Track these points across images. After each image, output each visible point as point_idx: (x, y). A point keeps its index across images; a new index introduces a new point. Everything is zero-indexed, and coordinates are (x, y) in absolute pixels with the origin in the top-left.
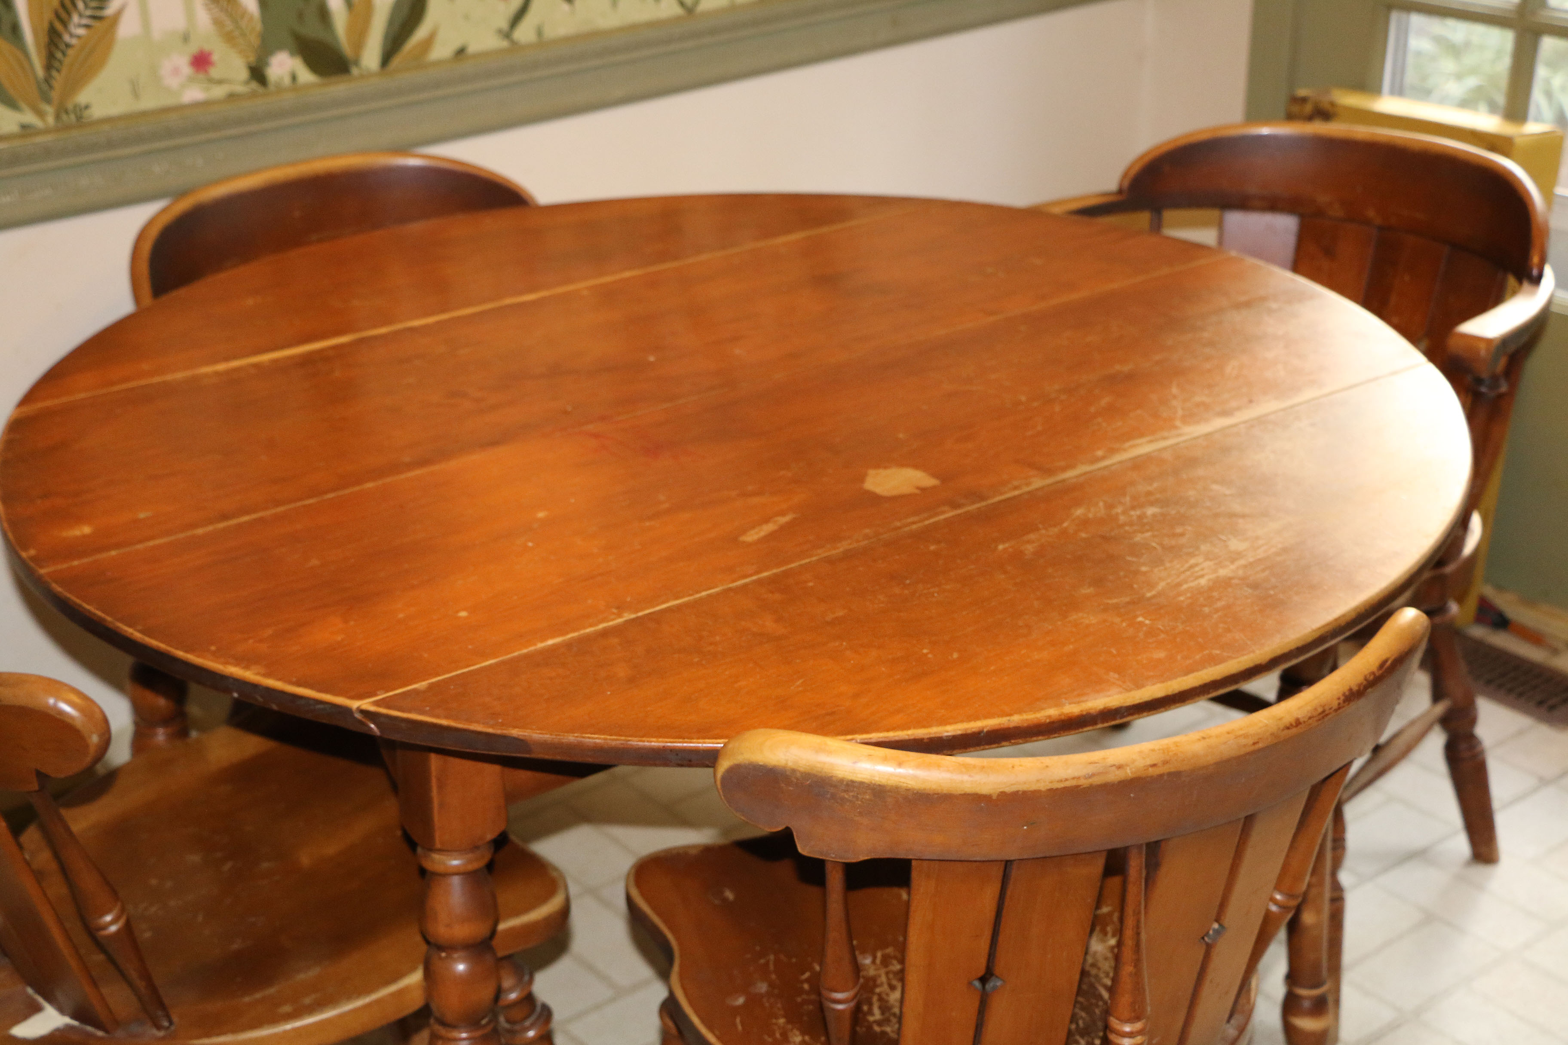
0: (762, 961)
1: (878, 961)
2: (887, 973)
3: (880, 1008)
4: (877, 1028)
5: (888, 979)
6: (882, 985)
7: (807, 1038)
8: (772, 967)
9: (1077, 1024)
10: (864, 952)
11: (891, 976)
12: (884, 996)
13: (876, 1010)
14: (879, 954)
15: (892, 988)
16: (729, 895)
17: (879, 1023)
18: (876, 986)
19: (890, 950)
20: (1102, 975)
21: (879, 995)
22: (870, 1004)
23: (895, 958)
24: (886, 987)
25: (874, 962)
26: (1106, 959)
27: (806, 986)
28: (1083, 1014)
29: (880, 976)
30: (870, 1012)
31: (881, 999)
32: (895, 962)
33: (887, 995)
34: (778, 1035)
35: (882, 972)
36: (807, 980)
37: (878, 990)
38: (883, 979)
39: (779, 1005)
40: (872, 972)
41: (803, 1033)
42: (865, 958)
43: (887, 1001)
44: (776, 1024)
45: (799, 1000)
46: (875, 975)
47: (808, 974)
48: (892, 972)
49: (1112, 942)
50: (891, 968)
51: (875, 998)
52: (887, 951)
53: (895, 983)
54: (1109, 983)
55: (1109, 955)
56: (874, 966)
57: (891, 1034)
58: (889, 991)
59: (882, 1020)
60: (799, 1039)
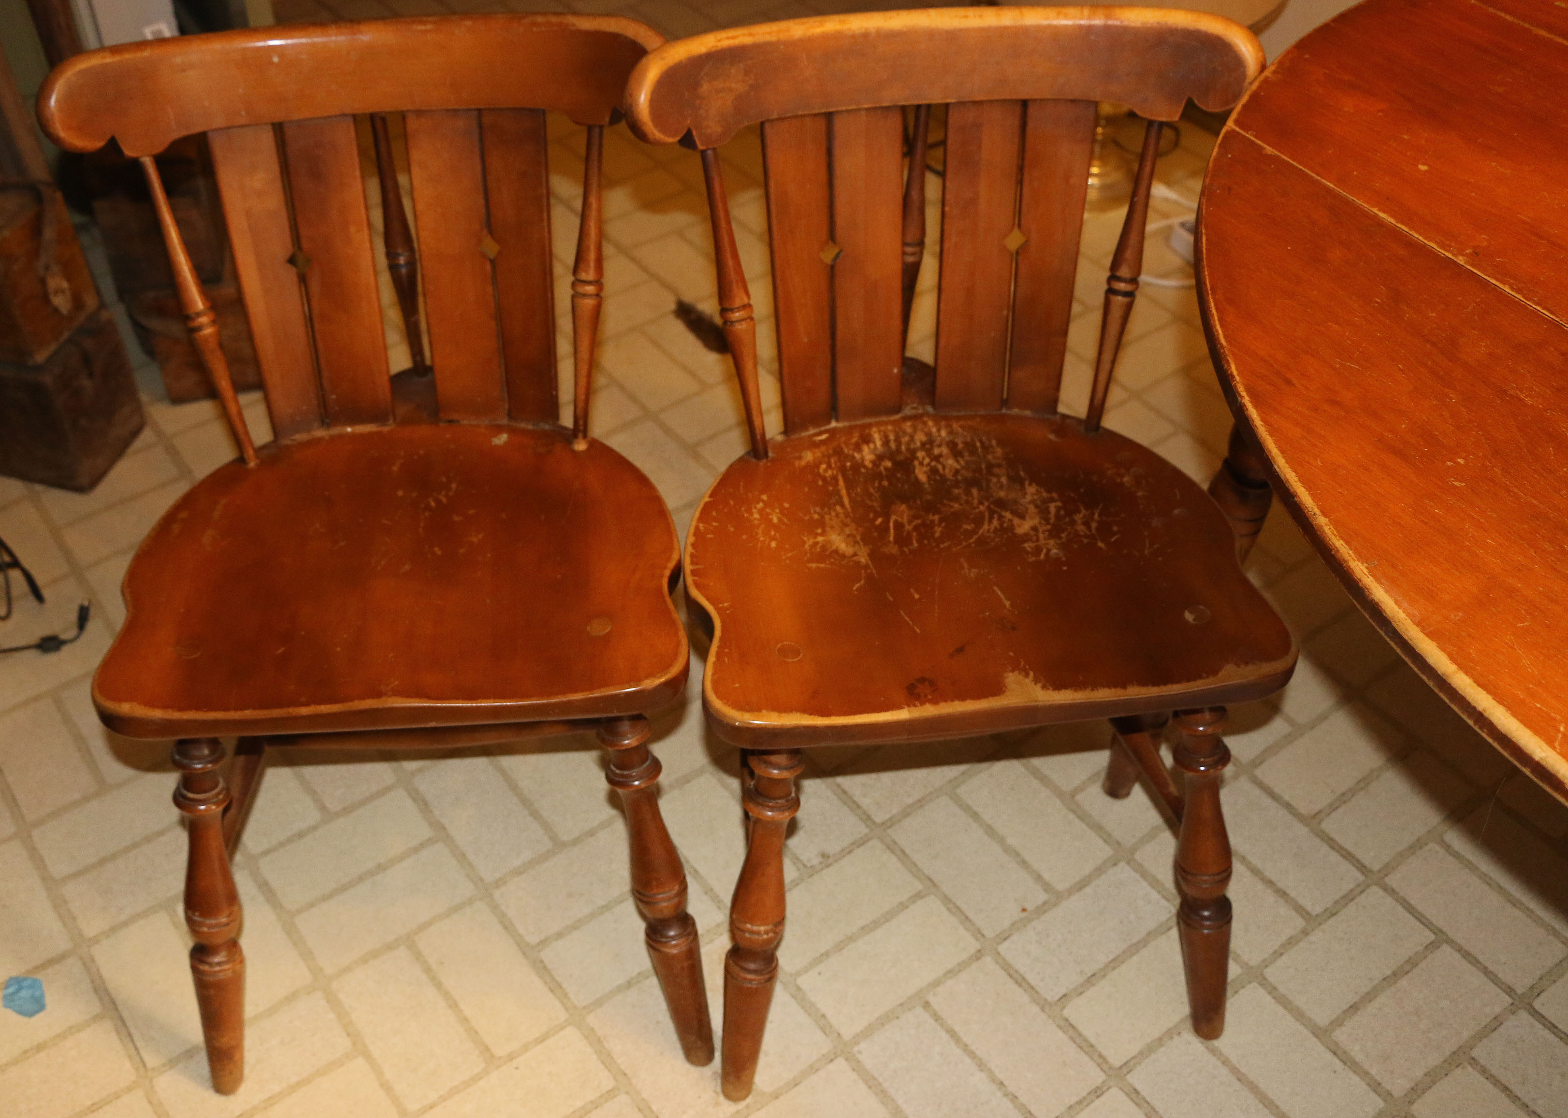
0: (1156, 546)
1: (1044, 551)
2: (1038, 540)
3: (1049, 513)
4: (1055, 495)
5: (1037, 536)
6: (1044, 532)
7: (1118, 480)
8: (1147, 542)
9: (880, 484)
10: (1058, 559)
11: (1034, 538)
12: (1043, 522)
13: (1052, 509)
14: (1042, 556)
15: (1035, 529)
16: (1189, 617)
17: (1052, 500)
18: (1050, 531)
19: (1032, 559)
20: (842, 516)
21: (1048, 523)
22: (1057, 516)
23: (1028, 553)
24: (1041, 530)
25: (1049, 551)
26: (832, 527)
27: (1115, 528)
28: (871, 490)
29: (1045, 539)
30: (1058, 509)
31: (1047, 520)
32: (1029, 549)
33: (1040, 523)
34: (1144, 482)
35: (1042, 541)
36: (1115, 534)
37: (1049, 527)
38: (1041, 536)
40: (1052, 542)
41: (1122, 483)
42: (1056, 554)
43: (1041, 517)
44: (1145, 491)
45: (1123, 515)
46: (1048, 539)
47: (1112, 540)
48: (1031, 540)
49: (820, 539)
50: (1032, 545)
51: (1052, 521)
52: (1034, 559)
53: (1032, 533)
54: (838, 508)
55: (828, 529)
56: (1049, 547)
57: (1042, 490)
58: (1039, 526)
59: (1050, 502)
60: (1126, 479)
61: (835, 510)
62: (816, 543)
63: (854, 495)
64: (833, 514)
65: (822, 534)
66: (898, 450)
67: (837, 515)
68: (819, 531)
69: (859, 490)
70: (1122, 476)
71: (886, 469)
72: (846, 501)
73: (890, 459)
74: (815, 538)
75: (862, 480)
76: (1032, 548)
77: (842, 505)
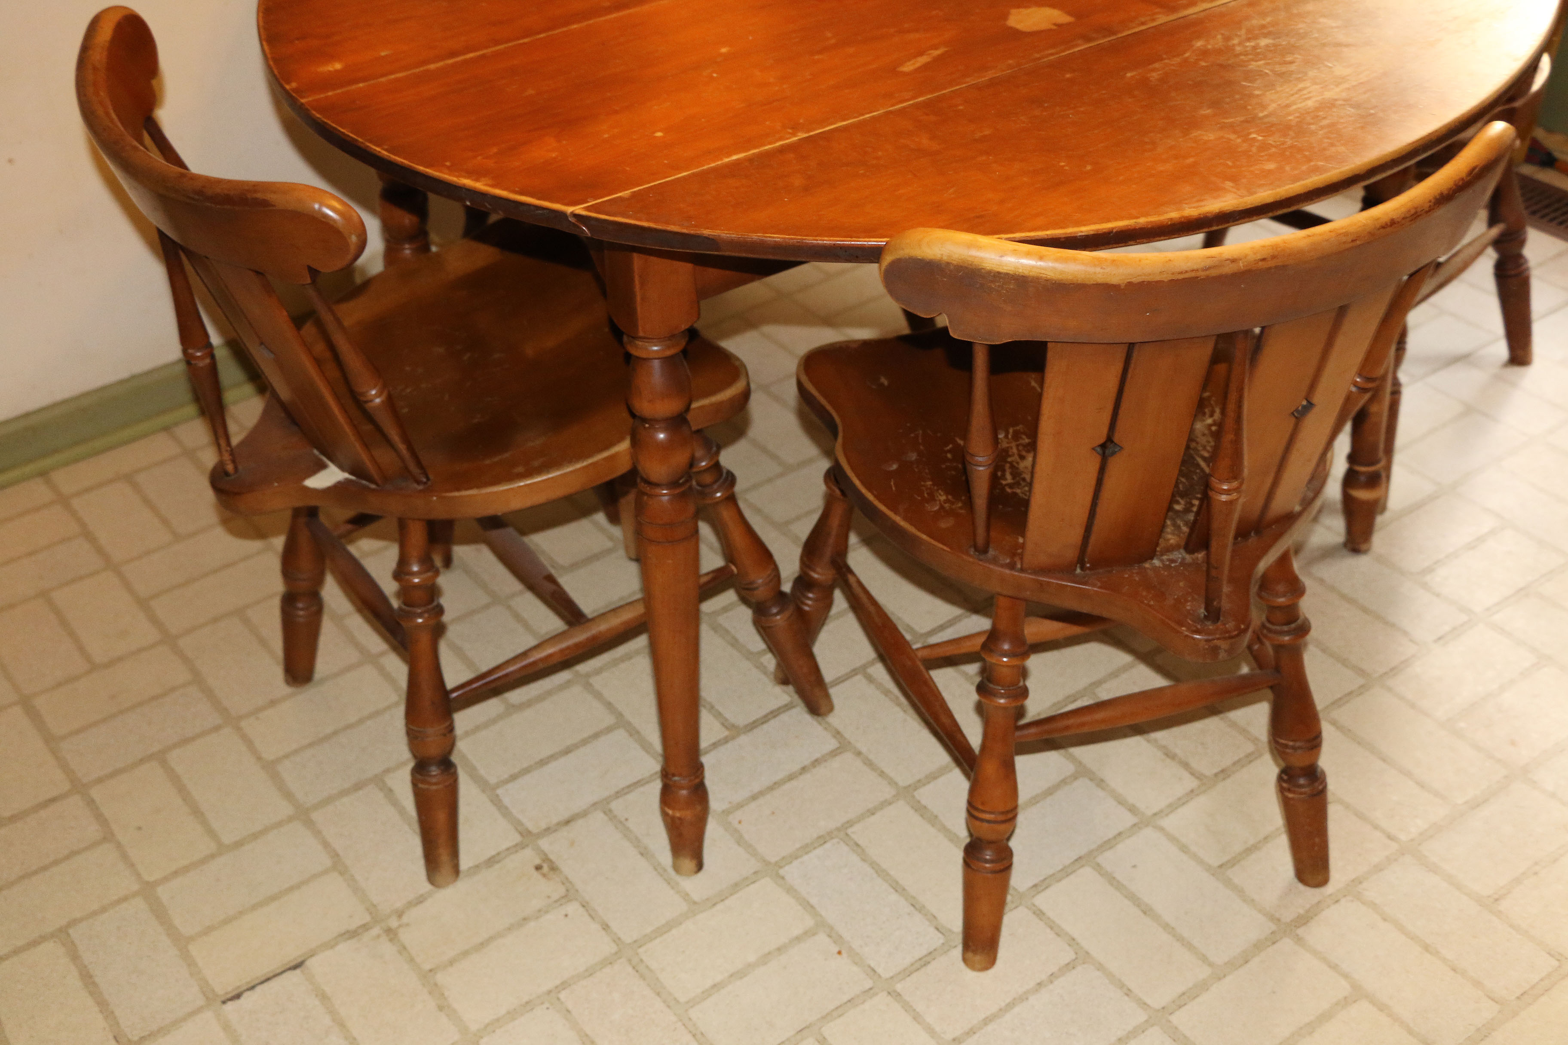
0: (913, 435)
1: (1010, 437)
2: (1018, 446)
3: (1011, 474)
4: (1009, 490)
5: (1018, 449)
6: (1013, 455)
7: (950, 497)
8: (920, 440)
9: (1179, 488)
11: (1021, 448)
12: (1015, 464)
13: (1009, 477)
14: (1011, 430)
15: (1022, 458)
16: (884, 381)
17: (1011, 486)
18: (1009, 456)
19: (1020, 427)
20: (1200, 448)
21: (1011, 463)
22: (1004, 471)
23: (1026, 433)
24: (1016, 457)
25: (1006, 436)
26: (1204, 435)
27: (949, 456)
29: (1012, 448)
30: (1004, 477)
31: (1012, 466)
32: (1024, 437)
33: (1018, 463)
34: (925, 495)
35: (1013, 445)
36: (949, 451)
37: (1009, 459)
38: (1015, 450)
39: (927, 471)
40: (1005, 445)
41: (947, 493)
43: (1017, 468)
44: (924, 486)
45: (944, 466)
46: (1008, 447)
47: (951, 446)
48: (1022, 445)
49: (1209, 421)
50: (1021, 441)
51: (1008, 465)
52: (1018, 428)
53: (1024, 453)
54: (1206, 454)
55: (1206, 432)
56: (1006, 440)
57: (1021, 495)
58: (1018, 460)
59: (1014, 484)
60: (943, 498)
61: (1208, 452)
62: (1211, 416)
63: (1198, 471)
64: (1209, 448)
65: (1210, 426)
66: (1173, 520)
67: (1204, 448)
68: (1214, 428)
69: (1195, 477)
70: (946, 501)
71: (1178, 503)
72: (1203, 464)
73: (1177, 512)
74: (1214, 421)
75: (1197, 487)
76: (1021, 438)
77: (1204, 459)
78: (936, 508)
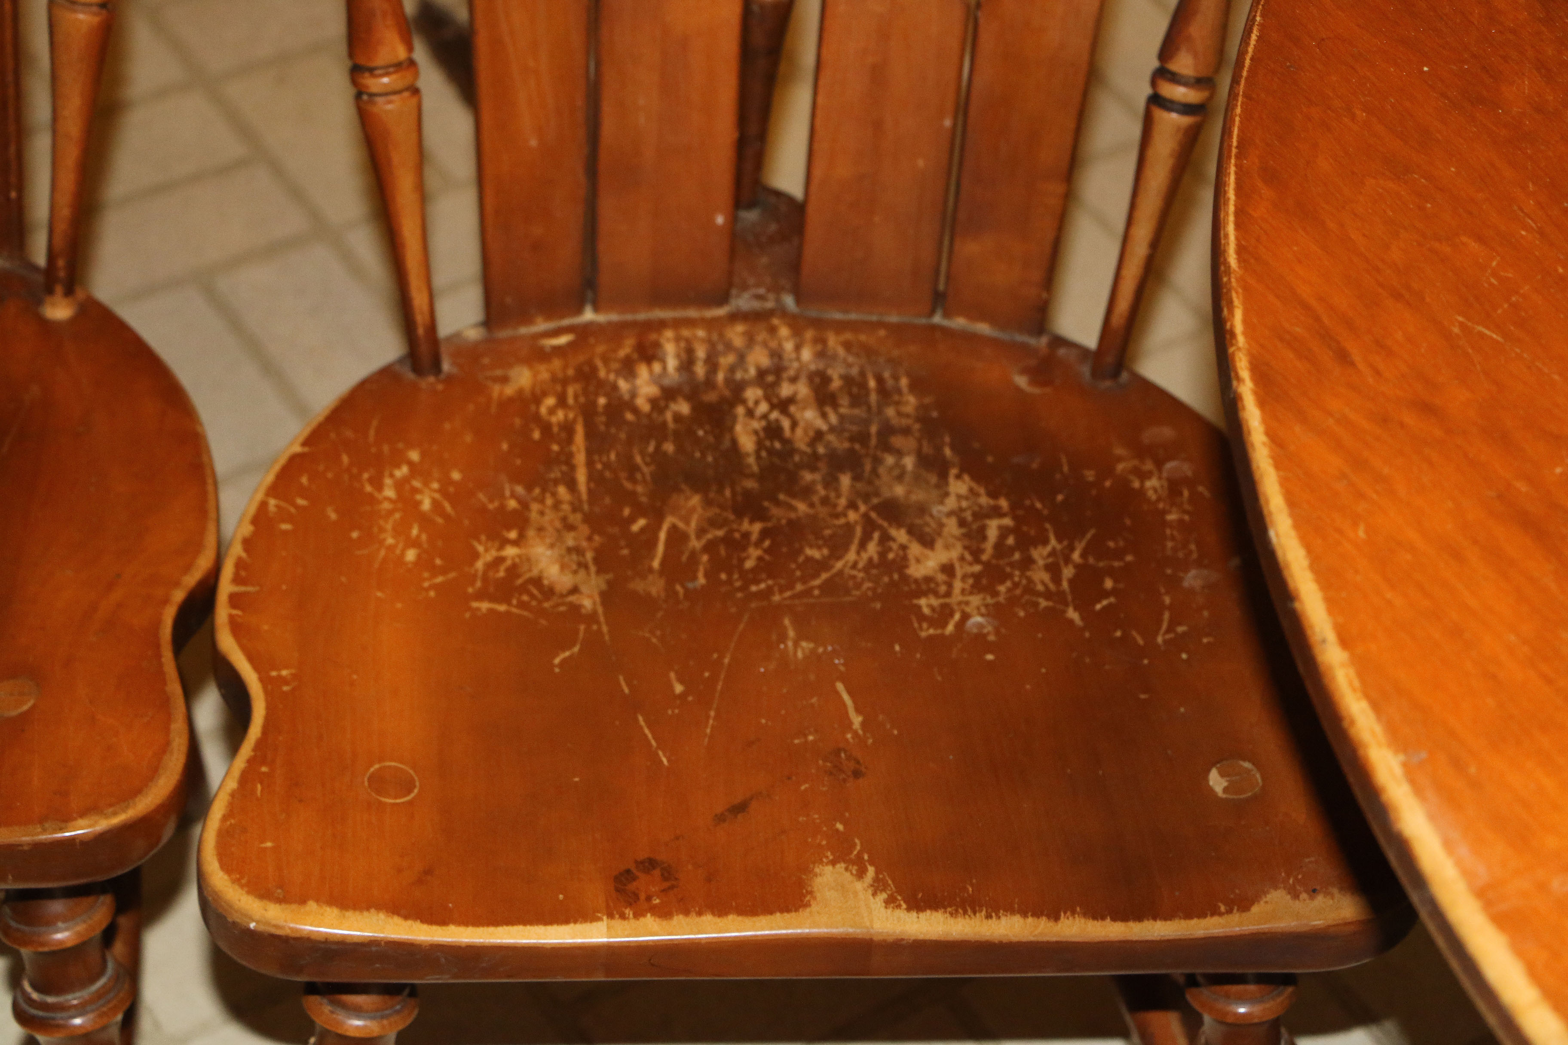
0: (1181, 629)
1: (957, 616)
2: (948, 594)
3: (984, 538)
4: (1004, 503)
5: (950, 586)
6: (964, 578)
7: (1136, 484)
9: (658, 448)
10: (980, 637)
11: (943, 589)
12: (968, 557)
13: (992, 533)
14: (950, 628)
15: (948, 569)
16: (1217, 782)
17: (996, 512)
18: (977, 577)
19: (926, 632)
20: (566, 507)
21: (977, 560)
22: (999, 545)
23: (922, 618)
24: (959, 573)
25: (965, 617)
26: (541, 529)
27: (1109, 584)
28: (638, 459)
29: (963, 591)
30: (1004, 532)
31: (976, 554)
32: (926, 611)
33: (962, 559)
34: (1186, 493)
35: (957, 596)
36: (1106, 594)
37: (977, 568)
38: (958, 585)
39: (1170, 544)
40: (975, 600)
41: (1141, 492)
42: (980, 626)
43: (966, 548)
44: (1185, 512)
45: (1129, 558)
46: (971, 593)
47: (1098, 607)
48: (936, 594)
49: (510, 551)
50: (935, 602)
51: (985, 557)
52: (931, 631)
53: (941, 577)
54: (562, 490)
55: (531, 533)
56: (968, 609)
57: (982, 491)
58: (957, 566)
59: (989, 516)
60: (1152, 483)
61: (554, 494)
62: (500, 560)
63: (599, 466)
64: (549, 501)
65: (516, 543)
66: (709, 383)
67: (557, 506)
68: (513, 535)
69: (613, 456)
70: (1144, 476)
71: (678, 418)
72: (581, 476)
73: (689, 398)
74: (501, 548)
75: (623, 436)
76: (933, 609)
77: (572, 485)
78: (1170, 465)
